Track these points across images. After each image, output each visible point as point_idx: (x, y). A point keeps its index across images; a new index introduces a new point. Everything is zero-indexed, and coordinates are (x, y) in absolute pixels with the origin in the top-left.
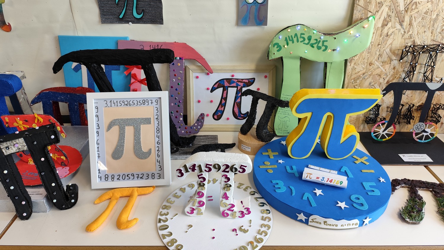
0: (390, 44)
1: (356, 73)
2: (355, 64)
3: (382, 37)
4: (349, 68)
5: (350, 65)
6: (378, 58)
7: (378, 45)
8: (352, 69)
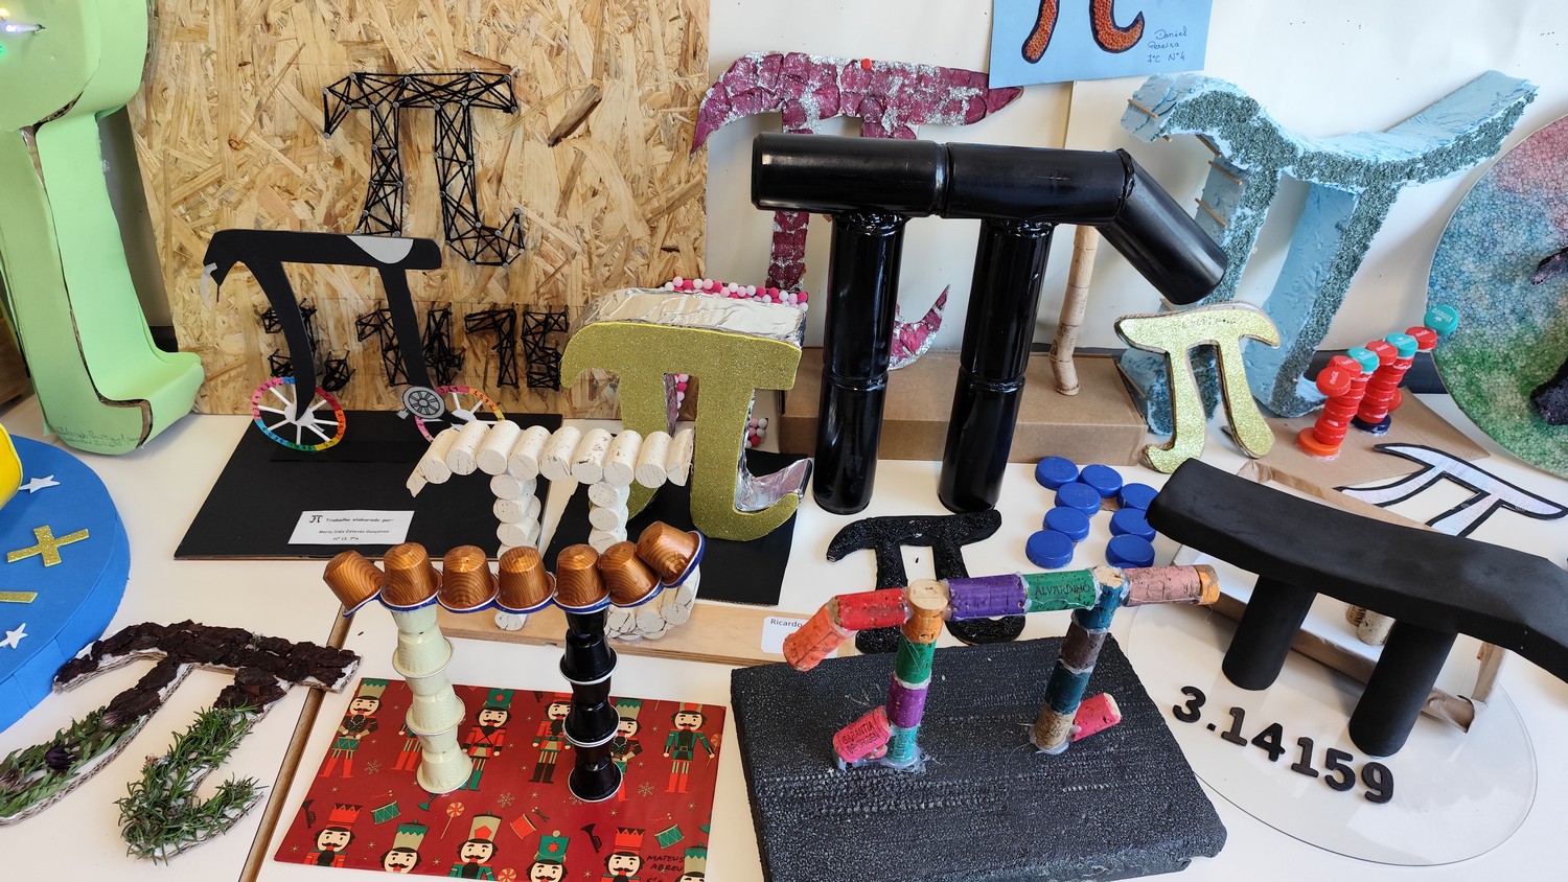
0: (290, 64)
1: (185, 181)
2: (167, 141)
3: (248, 30)
4: (149, 157)
5: (150, 146)
6: (261, 121)
7: (243, 64)
8: (163, 163)
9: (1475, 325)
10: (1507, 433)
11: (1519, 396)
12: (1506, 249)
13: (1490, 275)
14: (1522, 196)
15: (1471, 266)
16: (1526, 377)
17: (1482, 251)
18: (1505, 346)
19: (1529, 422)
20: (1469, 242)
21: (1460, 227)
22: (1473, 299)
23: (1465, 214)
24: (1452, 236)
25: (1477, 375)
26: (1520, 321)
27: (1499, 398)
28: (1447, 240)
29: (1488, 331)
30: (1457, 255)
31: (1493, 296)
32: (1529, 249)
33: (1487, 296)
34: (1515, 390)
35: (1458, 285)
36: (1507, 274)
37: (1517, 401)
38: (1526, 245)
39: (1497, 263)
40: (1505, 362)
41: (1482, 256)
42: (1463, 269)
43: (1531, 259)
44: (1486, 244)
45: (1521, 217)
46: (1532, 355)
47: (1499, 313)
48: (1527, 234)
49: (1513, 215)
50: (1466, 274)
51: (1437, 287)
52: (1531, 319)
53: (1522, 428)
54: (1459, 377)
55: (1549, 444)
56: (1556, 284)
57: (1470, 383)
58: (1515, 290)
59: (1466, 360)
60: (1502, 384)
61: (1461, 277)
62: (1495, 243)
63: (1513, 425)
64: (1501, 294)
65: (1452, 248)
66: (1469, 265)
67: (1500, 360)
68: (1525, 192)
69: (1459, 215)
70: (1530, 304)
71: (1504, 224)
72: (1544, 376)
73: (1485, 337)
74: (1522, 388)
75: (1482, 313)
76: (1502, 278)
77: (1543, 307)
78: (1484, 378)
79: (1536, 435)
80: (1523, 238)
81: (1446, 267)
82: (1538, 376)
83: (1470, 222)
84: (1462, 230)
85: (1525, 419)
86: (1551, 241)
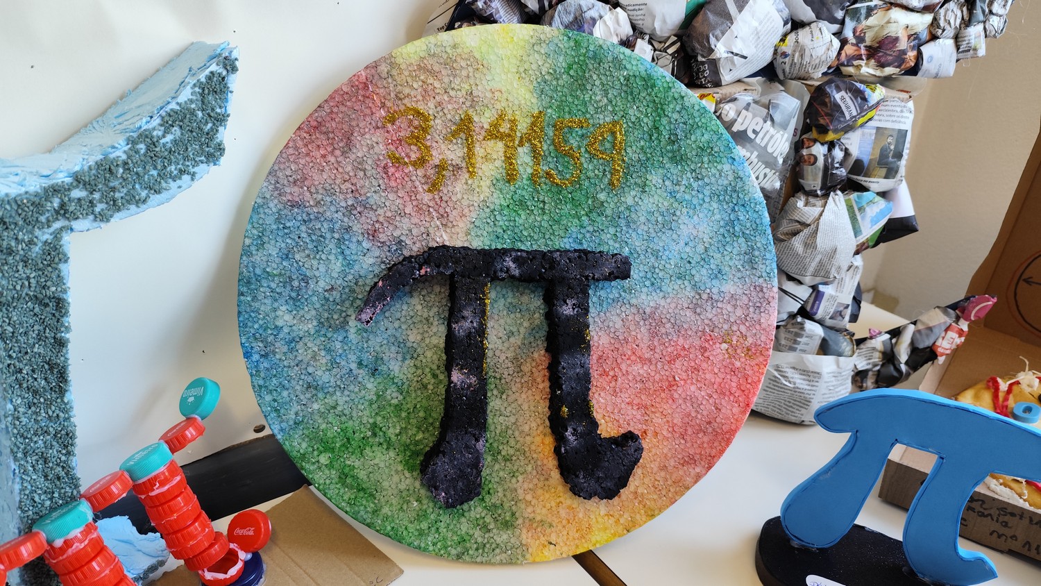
9: (320, 395)
10: (411, 528)
11: (407, 474)
12: (322, 284)
13: (315, 323)
14: (315, 210)
15: (288, 317)
16: (406, 447)
17: (294, 295)
18: (367, 413)
19: (431, 505)
20: (273, 285)
21: (254, 267)
22: (306, 360)
23: (253, 248)
24: (249, 282)
25: (348, 462)
26: (373, 375)
27: (385, 484)
28: (245, 289)
29: (341, 399)
30: (265, 306)
31: (329, 351)
32: (350, 277)
33: (323, 353)
34: (400, 468)
35: (281, 348)
36: (336, 317)
37: (408, 481)
38: (344, 274)
39: (318, 306)
40: (375, 435)
41: (296, 301)
42: (280, 323)
43: (357, 290)
44: (296, 284)
45: (324, 238)
46: (404, 415)
47: (344, 371)
48: (340, 258)
49: (314, 237)
50: (286, 330)
51: (256, 357)
52: (384, 368)
53: (425, 516)
54: (327, 472)
55: (464, 527)
56: (398, 315)
57: (343, 477)
58: (352, 336)
59: (327, 446)
60: (382, 465)
61: (281, 336)
62: (305, 279)
63: (414, 514)
64: (338, 345)
65: (255, 298)
66: (284, 317)
67: (370, 433)
68: (318, 203)
69: (246, 252)
70: (377, 348)
71: (307, 252)
72: (426, 439)
73: (339, 408)
74: (407, 462)
75: (324, 377)
76: (331, 324)
77: (393, 348)
78: (357, 464)
79: (445, 518)
80: (337, 265)
81: (256, 326)
82: (420, 441)
83: (265, 259)
84: (258, 271)
85: (425, 502)
86: (371, 261)
